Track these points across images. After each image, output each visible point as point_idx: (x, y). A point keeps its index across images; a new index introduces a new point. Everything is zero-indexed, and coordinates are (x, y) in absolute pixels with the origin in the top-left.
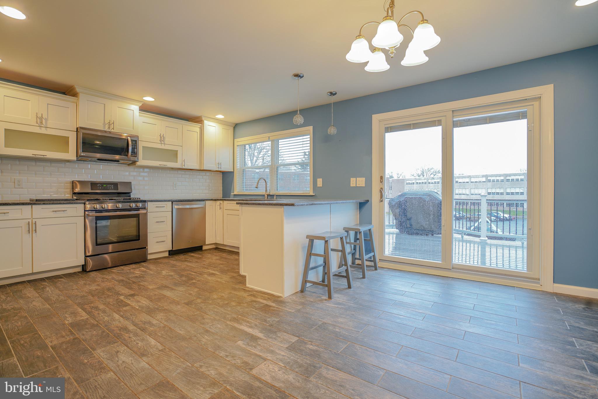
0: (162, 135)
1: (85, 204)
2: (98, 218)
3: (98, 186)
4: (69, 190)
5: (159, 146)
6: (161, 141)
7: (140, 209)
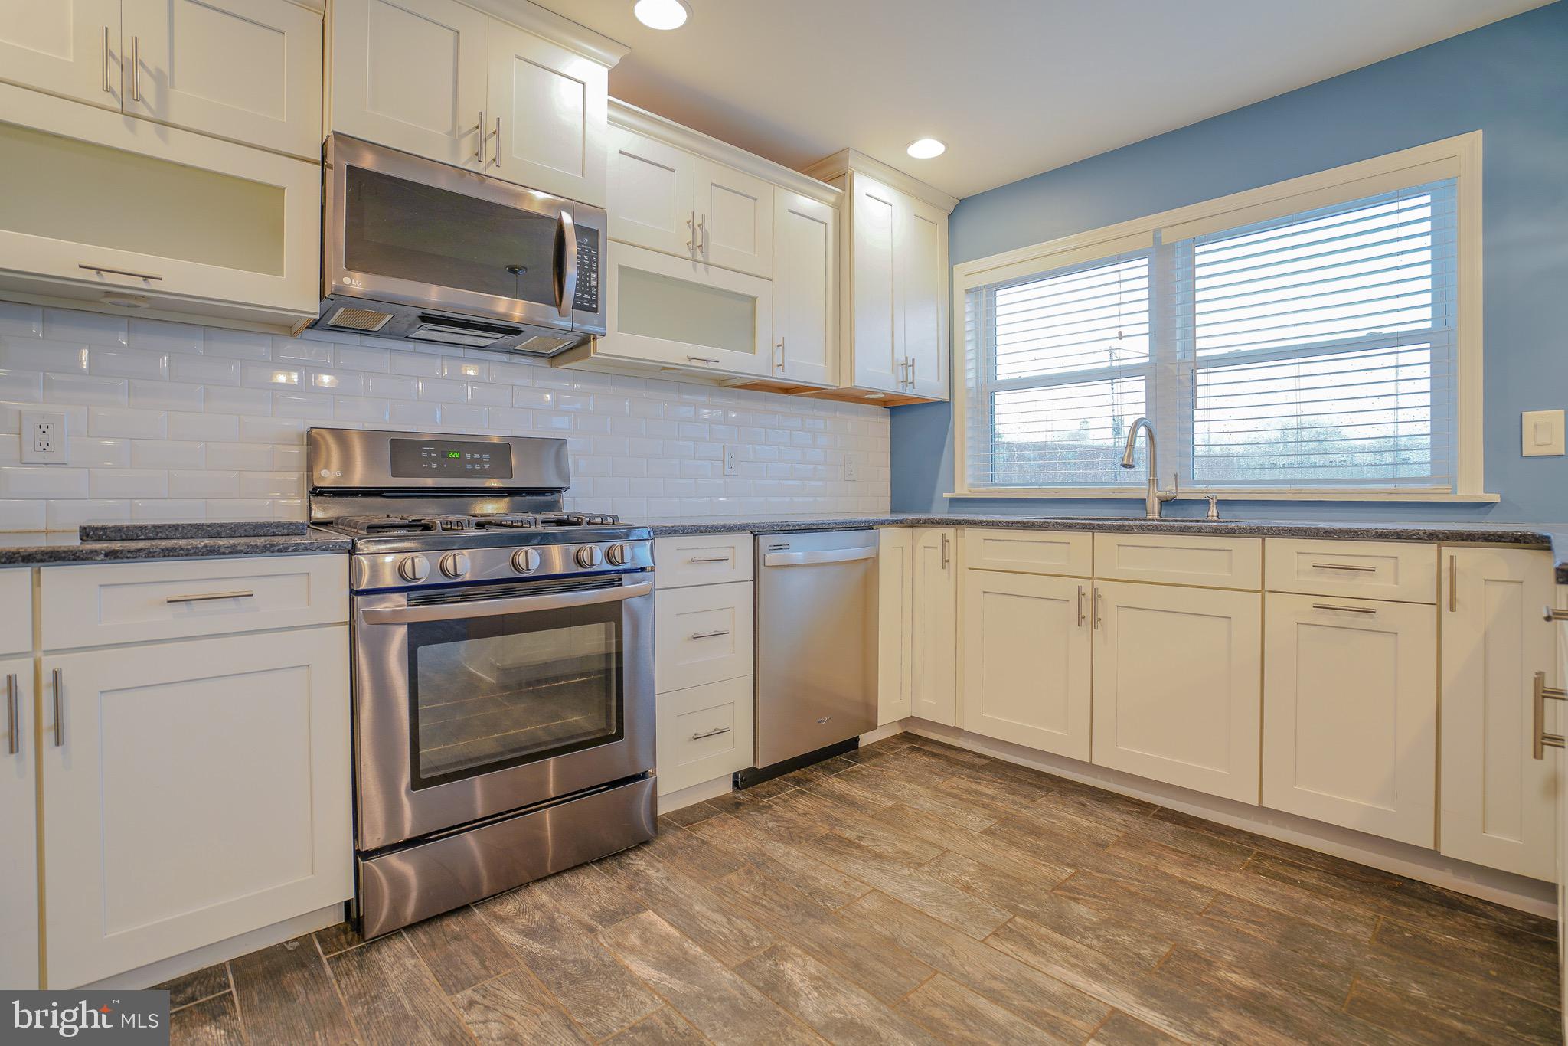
0: (698, 221)
1: (352, 551)
2: (421, 634)
3: (424, 455)
4: (294, 476)
5: (683, 271)
6: (692, 246)
7: (624, 576)
